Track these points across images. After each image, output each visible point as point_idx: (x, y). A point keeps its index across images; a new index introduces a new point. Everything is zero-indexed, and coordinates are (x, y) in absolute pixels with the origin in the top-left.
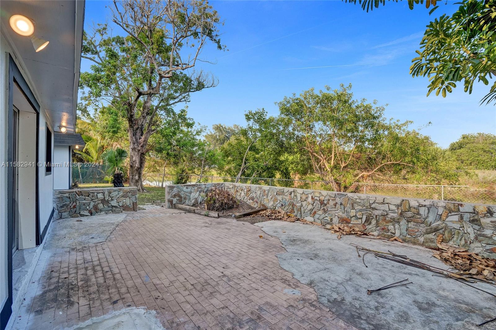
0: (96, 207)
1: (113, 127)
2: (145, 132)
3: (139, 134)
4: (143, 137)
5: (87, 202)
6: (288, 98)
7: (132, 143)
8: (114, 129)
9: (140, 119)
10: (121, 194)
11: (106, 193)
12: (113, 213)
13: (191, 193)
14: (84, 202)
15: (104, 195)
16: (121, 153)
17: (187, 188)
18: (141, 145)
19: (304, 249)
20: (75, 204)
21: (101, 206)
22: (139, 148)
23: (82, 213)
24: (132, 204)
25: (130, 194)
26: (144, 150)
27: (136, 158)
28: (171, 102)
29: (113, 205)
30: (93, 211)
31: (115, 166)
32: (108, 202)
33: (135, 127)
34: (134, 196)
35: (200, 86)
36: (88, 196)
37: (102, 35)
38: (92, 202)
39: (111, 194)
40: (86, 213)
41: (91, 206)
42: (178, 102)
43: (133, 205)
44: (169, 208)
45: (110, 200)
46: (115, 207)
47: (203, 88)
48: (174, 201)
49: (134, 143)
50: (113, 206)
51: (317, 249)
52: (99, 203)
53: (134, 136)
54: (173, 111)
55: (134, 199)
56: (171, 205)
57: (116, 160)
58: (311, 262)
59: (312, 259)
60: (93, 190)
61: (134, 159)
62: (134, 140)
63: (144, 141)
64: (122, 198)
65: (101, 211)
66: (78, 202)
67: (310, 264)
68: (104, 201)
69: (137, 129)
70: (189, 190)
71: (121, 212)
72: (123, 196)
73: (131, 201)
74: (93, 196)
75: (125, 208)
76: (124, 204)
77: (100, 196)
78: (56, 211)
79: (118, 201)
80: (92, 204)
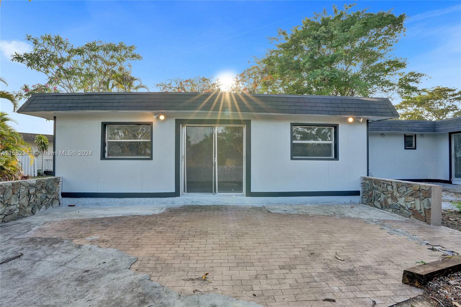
0: (385, 201)
5: (379, 192)
10: (409, 192)
11: (395, 187)
12: (400, 214)
14: (377, 192)
15: (392, 189)
19: (108, 287)
20: (371, 192)
21: (390, 201)
23: (375, 203)
24: (423, 211)
25: (420, 195)
29: (400, 203)
30: (383, 204)
32: (396, 198)
34: (426, 199)
36: (380, 187)
38: (382, 194)
39: (399, 190)
40: (378, 205)
41: (382, 199)
43: (425, 213)
45: (398, 196)
46: (403, 207)
50: (400, 205)
51: (82, 296)
52: (388, 197)
55: (426, 203)
58: (86, 266)
59: (85, 272)
60: (384, 181)
64: (410, 198)
65: (390, 207)
66: (374, 191)
67: (86, 263)
68: (392, 196)
71: (410, 217)
72: (412, 195)
73: (422, 205)
74: (383, 187)
75: (415, 214)
76: (413, 206)
77: (389, 188)
78: (361, 195)
79: (407, 200)
80: (383, 196)
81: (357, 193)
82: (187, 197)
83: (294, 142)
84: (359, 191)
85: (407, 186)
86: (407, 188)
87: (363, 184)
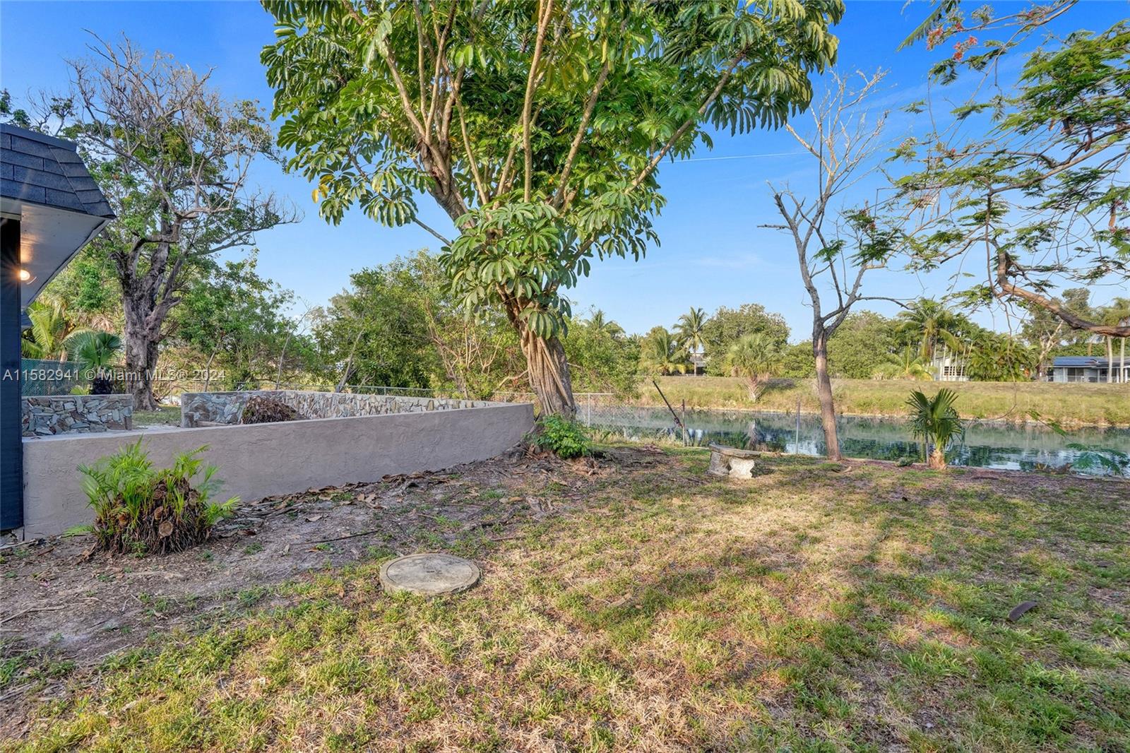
0: (62, 423)
1: (90, 298)
2: (158, 303)
3: (144, 306)
4: (153, 315)
5: (46, 414)
6: (402, 258)
7: (129, 324)
8: (92, 301)
9: (147, 281)
10: (105, 403)
11: (80, 402)
13: (225, 404)
14: (43, 414)
16: (109, 343)
17: (218, 398)
18: (150, 326)
20: (27, 417)
21: (70, 421)
22: (145, 333)
23: (38, 430)
24: (123, 420)
25: (120, 405)
26: (156, 337)
27: (140, 351)
28: (214, 246)
29: (91, 419)
30: (57, 427)
31: (96, 364)
32: (82, 414)
33: (136, 295)
35: (270, 220)
36: (49, 406)
37: (62, 116)
38: (55, 415)
39: (87, 404)
40: (46, 430)
41: (54, 421)
42: (229, 246)
43: (125, 421)
44: (187, 426)
46: (94, 422)
47: (276, 223)
48: (195, 417)
49: (134, 324)
52: (66, 417)
53: (133, 310)
54: (214, 265)
55: (127, 412)
56: (191, 422)
57: (99, 354)
61: (135, 351)
62: (135, 317)
63: (156, 319)
64: (107, 410)
65: (71, 428)
68: (75, 414)
69: (140, 298)
70: (222, 400)
71: (104, 430)
75: (111, 425)
76: (109, 418)
79: (100, 414)
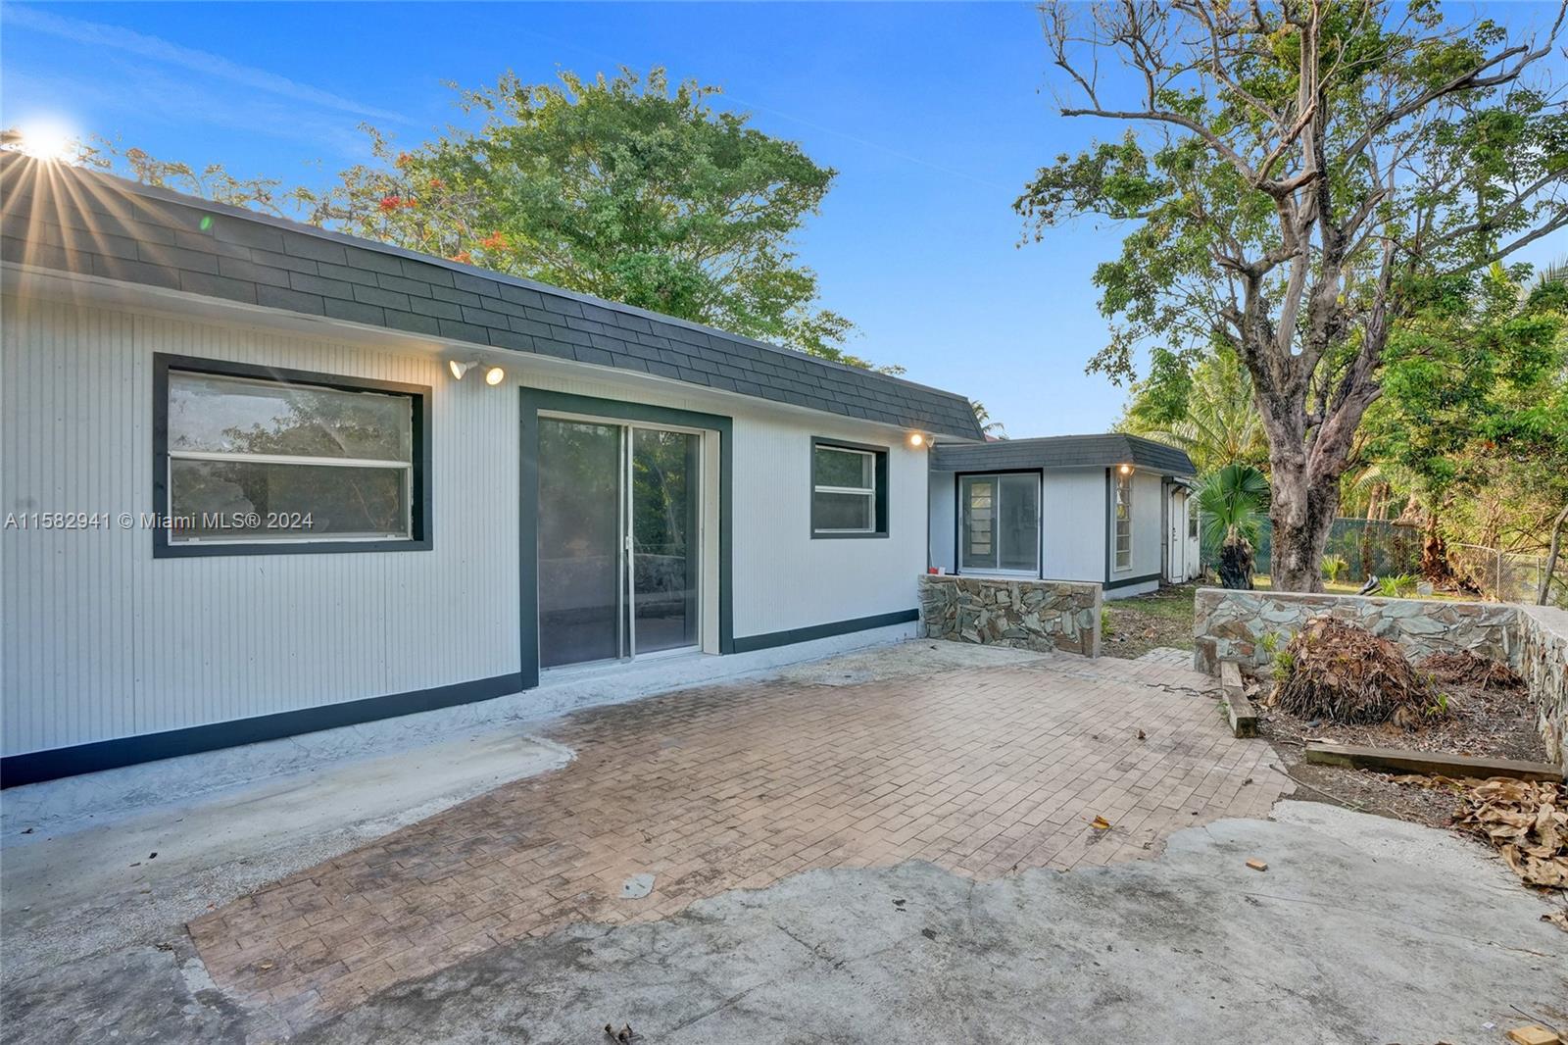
0: (992, 625)
5: (975, 608)
11: (1016, 592)
12: (1029, 649)
14: (970, 607)
15: (1010, 597)
16: (1243, 478)
17: (1280, 608)
20: (952, 609)
21: (1003, 624)
22: (1308, 459)
23: (965, 633)
24: (1078, 633)
25: (1073, 604)
26: (1337, 463)
29: (1029, 625)
30: (987, 633)
32: (1019, 615)
34: (1085, 611)
36: (978, 595)
38: (984, 610)
39: (1025, 597)
40: (973, 635)
41: (984, 621)
43: (1082, 637)
44: (1195, 668)
45: (1023, 610)
46: (1035, 632)
48: (1218, 648)
50: (1029, 629)
52: (998, 617)
53: (1276, 417)
55: (1085, 618)
56: (1209, 660)
60: (987, 581)
64: (1052, 611)
65: (1004, 636)
66: (959, 606)
68: (1010, 612)
71: (1050, 650)
72: (1055, 606)
73: (1076, 624)
74: (986, 596)
75: (1060, 641)
76: (1058, 628)
77: (1002, 597)
78: (922, 619)
79: (1043, 618)
80: (985, 615)
81: (911, 616)
82: (562, 686)
83: (819, 489)
84: (916, 612)
85: (1046, 589)
86: (1045, 592)
87: (928, 594)
